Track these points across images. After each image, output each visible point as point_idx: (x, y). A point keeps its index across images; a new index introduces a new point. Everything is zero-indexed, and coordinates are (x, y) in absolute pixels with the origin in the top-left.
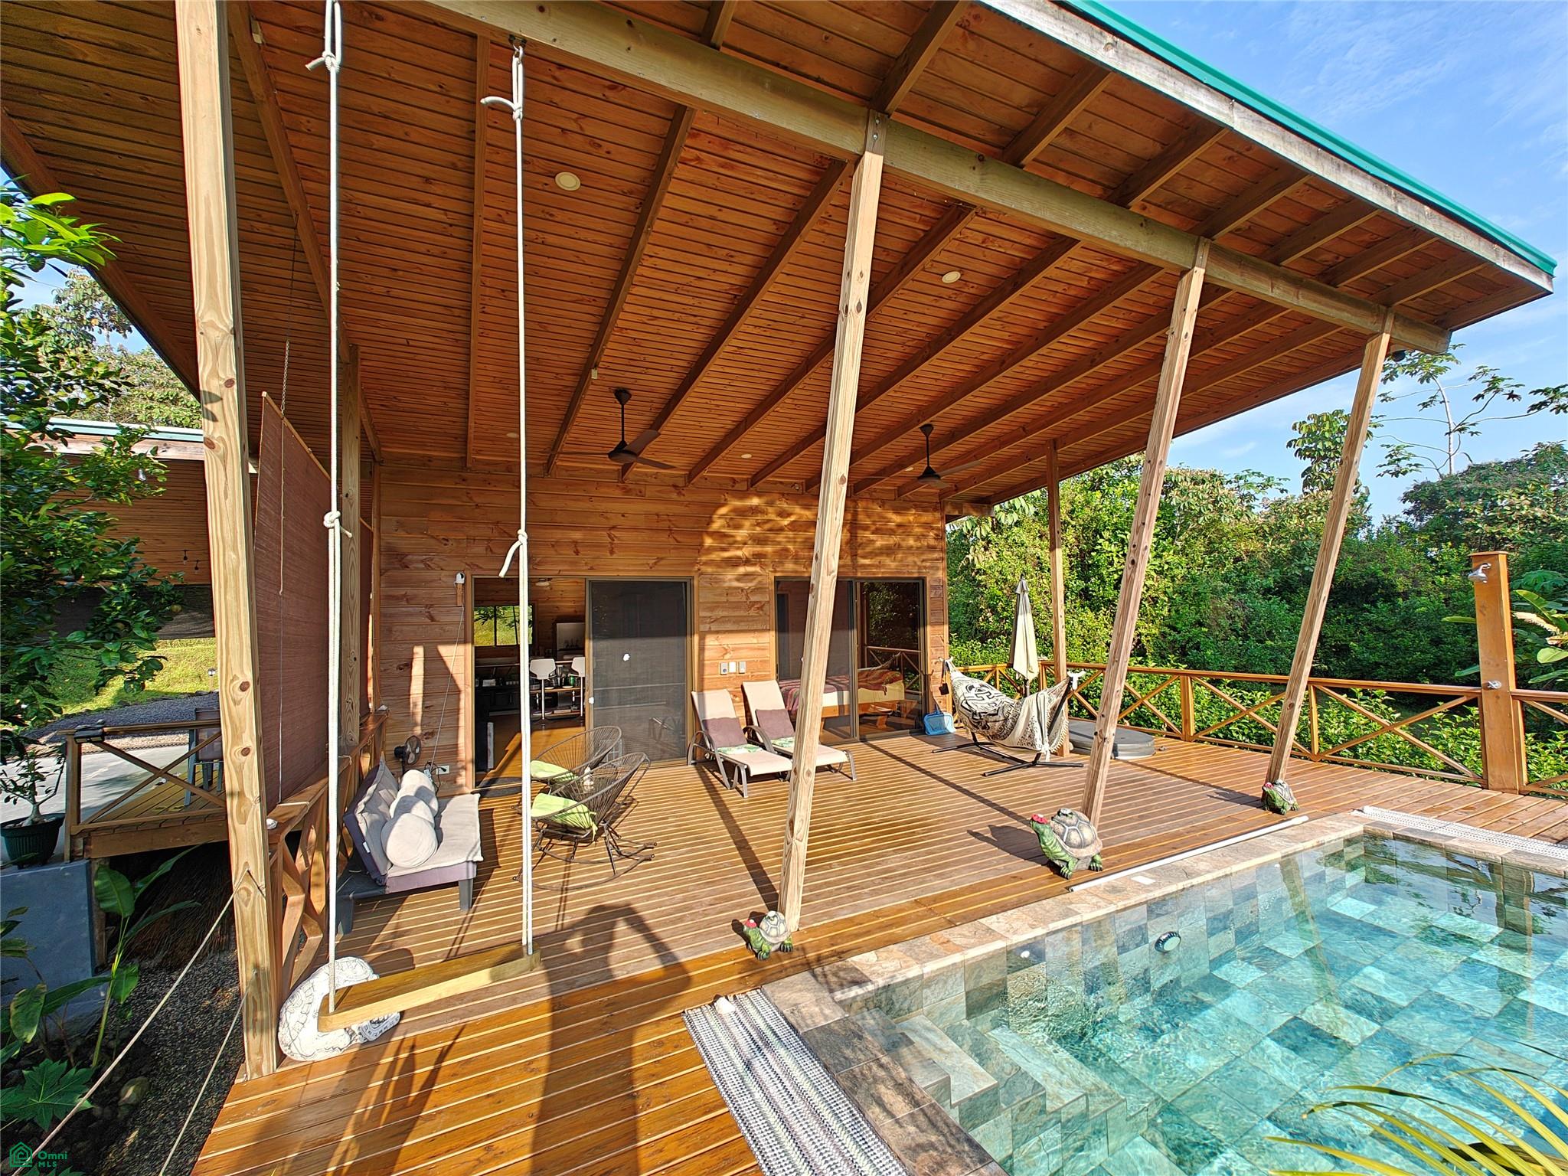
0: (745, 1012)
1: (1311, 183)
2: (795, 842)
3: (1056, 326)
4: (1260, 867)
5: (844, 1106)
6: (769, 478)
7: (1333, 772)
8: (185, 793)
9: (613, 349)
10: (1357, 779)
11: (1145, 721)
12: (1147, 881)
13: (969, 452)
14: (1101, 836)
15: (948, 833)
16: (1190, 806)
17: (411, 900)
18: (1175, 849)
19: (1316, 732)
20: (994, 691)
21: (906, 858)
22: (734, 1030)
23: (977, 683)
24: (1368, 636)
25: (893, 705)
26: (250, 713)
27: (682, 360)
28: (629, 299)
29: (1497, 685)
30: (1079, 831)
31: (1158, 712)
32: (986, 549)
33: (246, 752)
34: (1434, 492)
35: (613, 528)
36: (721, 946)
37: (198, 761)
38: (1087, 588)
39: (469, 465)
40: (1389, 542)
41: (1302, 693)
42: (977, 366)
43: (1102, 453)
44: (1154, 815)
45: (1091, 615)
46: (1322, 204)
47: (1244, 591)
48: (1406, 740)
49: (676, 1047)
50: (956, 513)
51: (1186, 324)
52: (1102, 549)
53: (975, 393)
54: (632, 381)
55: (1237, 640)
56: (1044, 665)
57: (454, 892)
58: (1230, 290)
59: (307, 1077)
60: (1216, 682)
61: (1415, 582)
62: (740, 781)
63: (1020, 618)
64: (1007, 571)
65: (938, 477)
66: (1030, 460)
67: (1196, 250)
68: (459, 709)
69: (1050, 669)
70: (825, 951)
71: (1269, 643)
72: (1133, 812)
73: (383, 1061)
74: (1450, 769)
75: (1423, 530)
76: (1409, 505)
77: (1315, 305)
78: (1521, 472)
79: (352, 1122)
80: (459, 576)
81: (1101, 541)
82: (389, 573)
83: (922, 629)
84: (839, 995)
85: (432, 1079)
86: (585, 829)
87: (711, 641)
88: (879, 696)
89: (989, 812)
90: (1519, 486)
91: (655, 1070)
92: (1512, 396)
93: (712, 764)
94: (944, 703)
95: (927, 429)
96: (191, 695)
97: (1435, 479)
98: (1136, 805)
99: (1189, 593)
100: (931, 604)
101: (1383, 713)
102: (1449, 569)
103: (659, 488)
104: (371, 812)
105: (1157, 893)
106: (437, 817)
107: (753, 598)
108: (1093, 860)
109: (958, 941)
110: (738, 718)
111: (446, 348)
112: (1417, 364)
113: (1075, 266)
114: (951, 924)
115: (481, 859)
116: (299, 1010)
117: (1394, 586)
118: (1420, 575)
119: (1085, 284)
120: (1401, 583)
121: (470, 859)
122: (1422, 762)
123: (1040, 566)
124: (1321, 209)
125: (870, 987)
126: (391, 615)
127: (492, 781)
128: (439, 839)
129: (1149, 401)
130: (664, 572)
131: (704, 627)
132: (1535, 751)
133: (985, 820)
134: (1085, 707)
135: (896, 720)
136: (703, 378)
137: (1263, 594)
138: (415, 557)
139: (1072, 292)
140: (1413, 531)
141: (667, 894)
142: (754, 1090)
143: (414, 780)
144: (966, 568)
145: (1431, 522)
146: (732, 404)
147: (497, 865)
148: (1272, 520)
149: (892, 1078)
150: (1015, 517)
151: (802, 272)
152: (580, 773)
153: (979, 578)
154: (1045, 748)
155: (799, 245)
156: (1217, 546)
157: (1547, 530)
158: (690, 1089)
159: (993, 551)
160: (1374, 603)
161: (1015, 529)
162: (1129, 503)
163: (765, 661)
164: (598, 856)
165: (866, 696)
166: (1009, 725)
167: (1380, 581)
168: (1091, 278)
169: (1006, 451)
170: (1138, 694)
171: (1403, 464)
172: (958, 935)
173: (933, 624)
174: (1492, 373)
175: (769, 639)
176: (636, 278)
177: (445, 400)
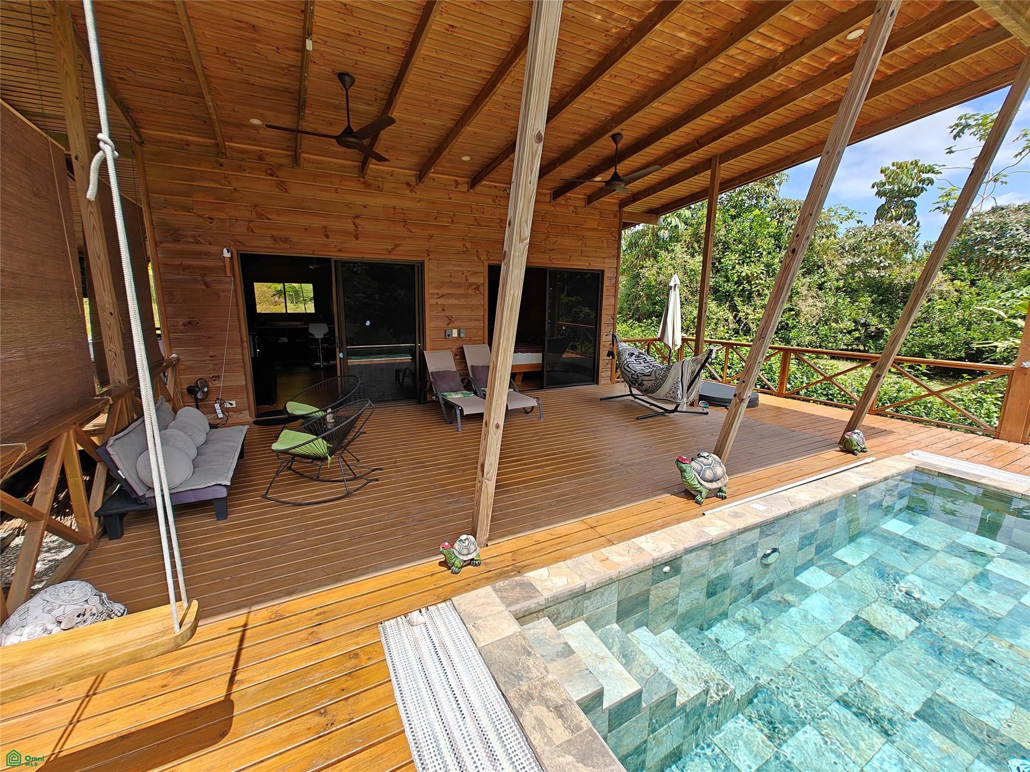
2: (484, 481)
6: (484, 182)
9: (326, 19)
20: (649, 358)
22: (422, 643)
23: (636, 351)
30: (713, 469)
31: (761, 376)
35: (357, 217)
39: (225, 152)
54: (353, 63)
62: (455, 419)
66: (696, 174)
80: (225, 250)
82: (163, 245)
93: (437, 404)
95: (616, 138)
100: (609, 291)
103: (394, 185)
107: (471, 280)
108: (721, 490)
109: (614, 557)
110: (457, 371)
114: (610, 543)
128: (196, 465)
130: (400, 256)
131: (433, 301)
138: (185, 233)
154: (683, 401)
163: (480, 329)
166: (658, 384)
169: (678, 165)
172: (614, 552)
173: (607, 306)
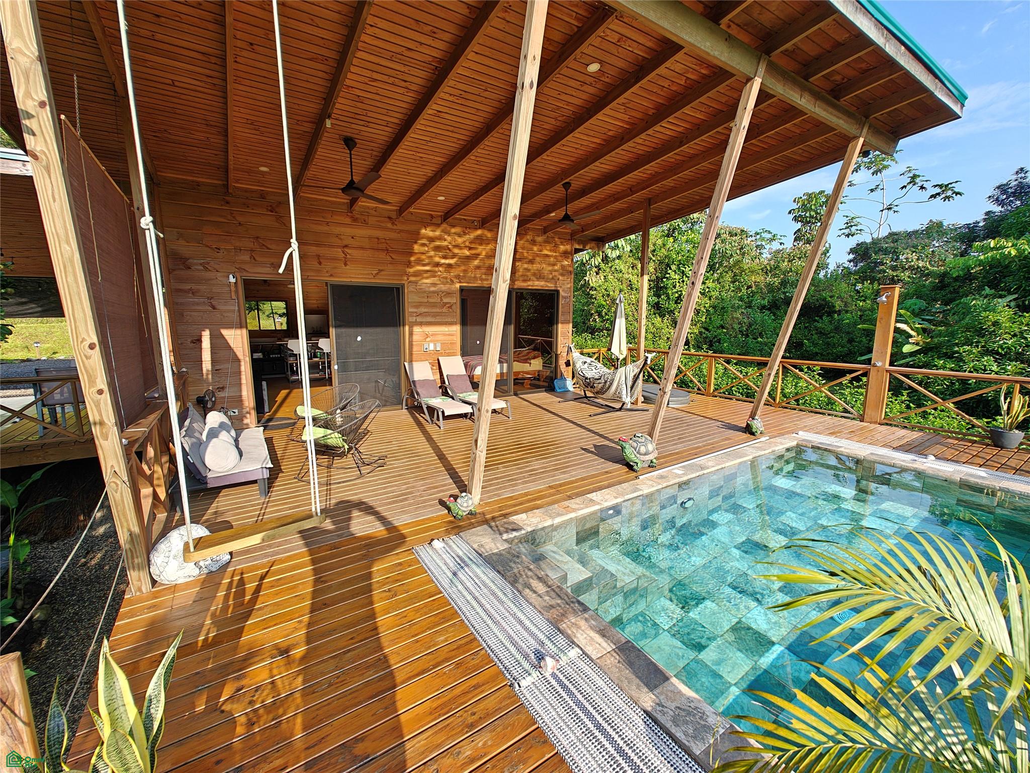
0: (450, 547)
1: (838, 19)
2: (478, 453)
3: (662, 112)
4: (740, 463)
5: (508, 589)
6: (457, 216)
7: (785, 413)
8: (39, 427)
9: (342, 104)
10: (797, 417)
11: (685, 385)
12: (680, 472)
13: (593, 204)
14: (657, 449)
15: (569, 449)
16: (706, 432)
17: (224, 492)
18: (696, 455)
19: (779, 391)
20: (599, 365)
21: (543, 463)
22: (444, 556)
23: (589, 360)
24: (815, 337)
25: (535, 374)
26: (99, 365)
27: (395, 118)
28: (355, 61)
29: (879, 364)
30: (646, 446)
31: (694, 379)
32: (597, 274)
33: (100, 392)
34: (867, 249)
35: (346, 246)
36: (432, 513)
37: (44, 405)
38: (658, 302)
39: (230, 191)
40: (836, 279)
41: (776, 367)
42: (605, 140)
43: (678, 210)
44: (686, 437)
45: (659, 319)
46: (841, 36)
47: (750, 307)
48: (827, 396)
49: (410, 566)
50: (581, 247)
51: (744, 120)
52: (670, 277)
53: (601, 160)
54: (357, 132)
55: (742, 337)
56: (630, 350)
57: (255, 487)
58: (775, 96)
59: (174, 592)
60: (728, 362)
61: (846, 305)
62: (438, 420)
63: (617, 320)
64: (610, 289)
65: (572, 221)
66: (632, 212)
67: (759, 63)
68: (240, 372)
69: (633, 354)
70: (496, 514)
71: (760, 339)
72: (675, 436)
73: (224, 582)
74: (846, 411)
75: (856, 273)
76: (851, 256)
77: (825, 113)
78: (916, 238)
79: (209, 614)
80: (231, 276)
81: (670, 271)
82: (175, 272)
83: (555, 326)
84: (505, 536)
85: (258, 589)
86: (340, 448)
87: (417, 329)
88: (526, 367)
89: (593, 437)
90: (913, 247)
91: (399, 578)
92: (922, 188)
93: (419, 409)
94: (567, 372)
95: (567, 186)
96: (23, 361)
97: (869, 240)
98: (677, 432)
99: (719, 308)
100: (562, 308)
101: (816, 381)
102: (866, 298)
103: (379, 219)
104: (190, 437)
105: (685, 478)
106: (236, 441)
107: (445, 300)
108: (652, 462)
109: (574, 506)
110: (435, 380)
111: (206, 90)
112: (873, 162)
113: (678, 68)
114: (570, 497)
115: (272, 466)
116: (163, 555)
117: (834, 307)
118: (850, 300)
119: (682, 83)
120: (838, 305)
121: (264, 466)
122: (832, 408)
123: (631, 286)
124: (840, 40)
125: (523, 532)
126: (182, 304)
127: (270, 420)
128: (241, 454)
129: (714, 175)
130: (383, 280)
131: (412, 319)
132: (891, 402)
133: (591, 441)
134: (652, 376)
135: (537, 382)
136: (411, 134)
137: (761, 310)
138: (195, 261)
139: (674, 88)
140: (850, 273)
141: (396, 486)
142: (457, 584)
143: (214, 418)
144: (583, 286)
145: (862, 267)
146: (432, 157)
147: (281, 471)
148: (772, 263)
149: (536, 575)
150: (618, 253)
151: (487, 52)
152: (333, 413)
153: (592, 292)
154: (628, 400)
155: (486, 29)
156: (738, 278)
157: (923, 275)
158: (420, 586)
159: (602, 275)
160: (821, 317)
161: (617, 261)
162: (689, 247)
163: (453, 343)
164: (348, 465)
165: (518, 367)
166: (607, 386)
167: (827, 303)
168: (687, 78)
169: (617, 205)
170: (683, 368)
171: (853, 229)
172: (572, 503)
173: (562, 323)
174: (914, 172)
175: (457, 329)
176: (360, 44)
177: (208, 136)
